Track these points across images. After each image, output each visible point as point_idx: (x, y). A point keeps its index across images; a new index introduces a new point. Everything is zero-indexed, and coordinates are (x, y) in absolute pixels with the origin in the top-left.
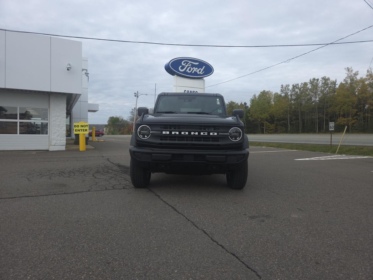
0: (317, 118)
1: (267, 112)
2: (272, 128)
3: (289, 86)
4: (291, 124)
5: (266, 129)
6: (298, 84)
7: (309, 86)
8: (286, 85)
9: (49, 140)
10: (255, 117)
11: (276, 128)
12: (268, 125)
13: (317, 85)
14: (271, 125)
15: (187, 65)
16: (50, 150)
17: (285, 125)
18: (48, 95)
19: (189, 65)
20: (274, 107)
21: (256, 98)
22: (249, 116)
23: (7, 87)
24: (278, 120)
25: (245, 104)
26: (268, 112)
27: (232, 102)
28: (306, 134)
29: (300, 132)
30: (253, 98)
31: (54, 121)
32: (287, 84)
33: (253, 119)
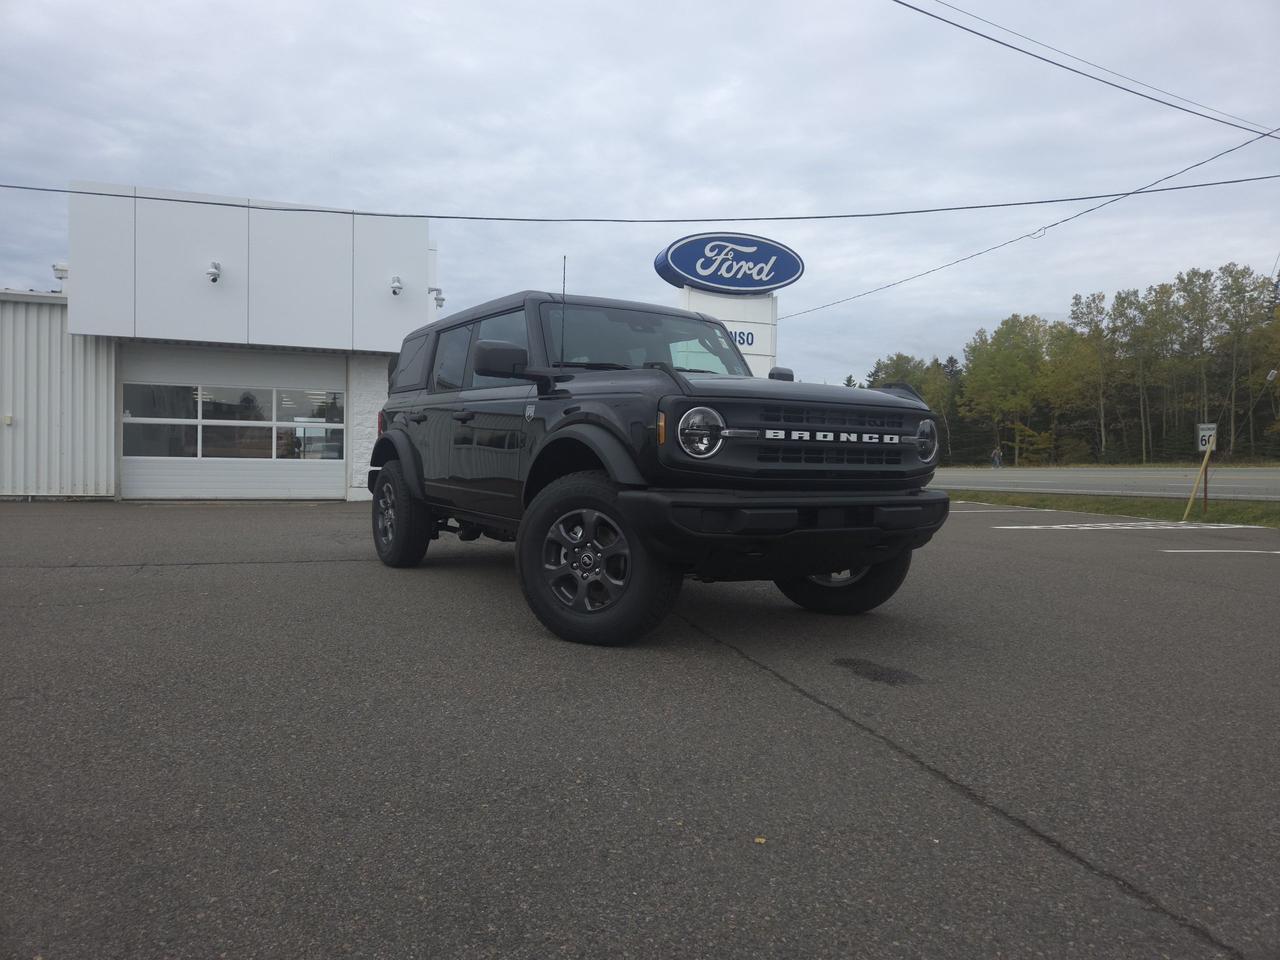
0: (1206, 409)
1: (1025, 391)
2: (1041, 447)
3: (1102, 298)
4: (1108, 432)
5: (1020, 449)
6: (1136, 293)
7: (1178, 299)
8: (1093, 295)
9: (346, 473)
10: (980, 407)
11: (1059, 447)
12: (1029, 436)
13: (1205, 291)
14: (1040, 434)
15: (722, 256)
16: (350, 498)
17: (1091, 436)
18: (345, 360)
19: (727, 254)
20: (1049, 373)
21: (986, 340)
22: (959, 404)
23: (255, 340)
24: (1062, 418)
25: (952, 361)
26: (1029, 391)
27: (900, 357)
28: (1160, 464)
29: (1144, 458)
30: (975, 342)
31: (358, 425)
32: (1096, 292)
33: (974, 415)
